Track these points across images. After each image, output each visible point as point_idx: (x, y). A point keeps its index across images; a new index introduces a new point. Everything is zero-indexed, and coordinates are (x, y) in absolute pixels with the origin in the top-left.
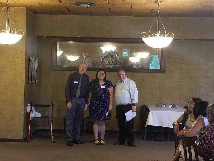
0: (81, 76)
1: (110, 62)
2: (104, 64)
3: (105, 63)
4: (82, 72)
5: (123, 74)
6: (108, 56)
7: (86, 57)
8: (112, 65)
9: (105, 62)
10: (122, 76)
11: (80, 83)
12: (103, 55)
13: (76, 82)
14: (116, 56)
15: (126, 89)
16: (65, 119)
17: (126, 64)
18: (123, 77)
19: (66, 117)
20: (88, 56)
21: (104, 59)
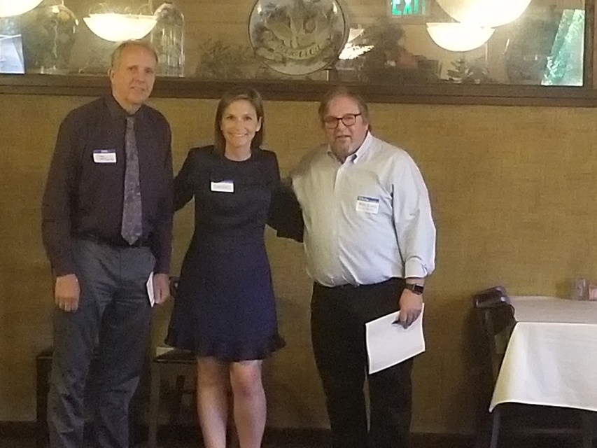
0: (131, 122)
1: (300, 47)
2: (263, 58)
3: (271, 50)
4: (132, 97)
5: (348, 117)
6: (288, 13)
7: (166, 17)
8: (311, 61)
9: (274, 45)
10: (341, 126)
11: (132, 158)
12: (260, 10)
13: (105, 157)
14: (335, 10)
15: (371, 200)
16: (43, 364)
17: (392, 60)
18: (347, 132)
19: (48, 353)
20: (175, 13)
21: (269, 30)
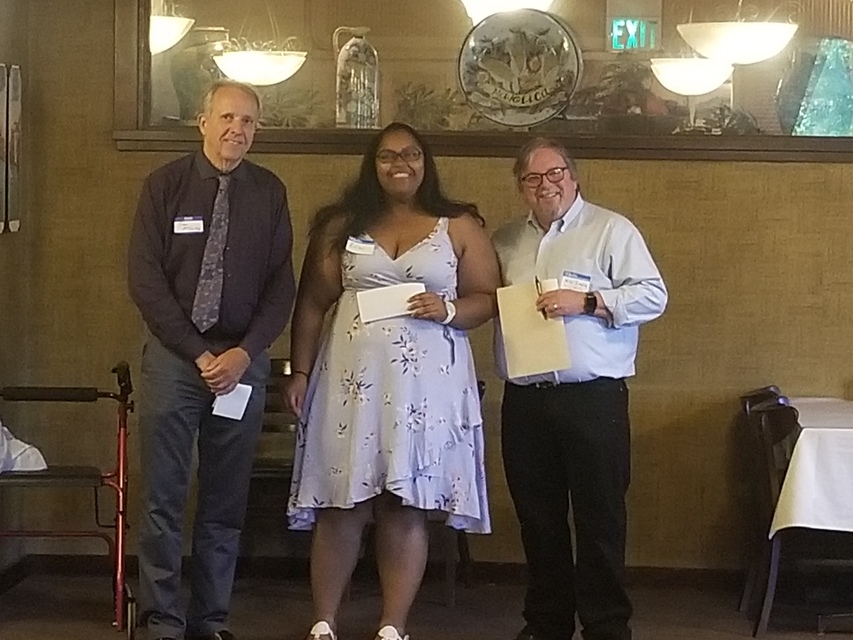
1: (523, 91)
2: (477, 105)
3: (487, 95)
6: (508, 49)
7: (356, 55)
9: (490, 89)
10: (547, 182)
11: (218, 227)
12: (472, 44)
13: (190, 226)
14: (566, 45)
15: (580, 276)
18: (554, 190)
20: (367, 51)
21: (483, 70)
